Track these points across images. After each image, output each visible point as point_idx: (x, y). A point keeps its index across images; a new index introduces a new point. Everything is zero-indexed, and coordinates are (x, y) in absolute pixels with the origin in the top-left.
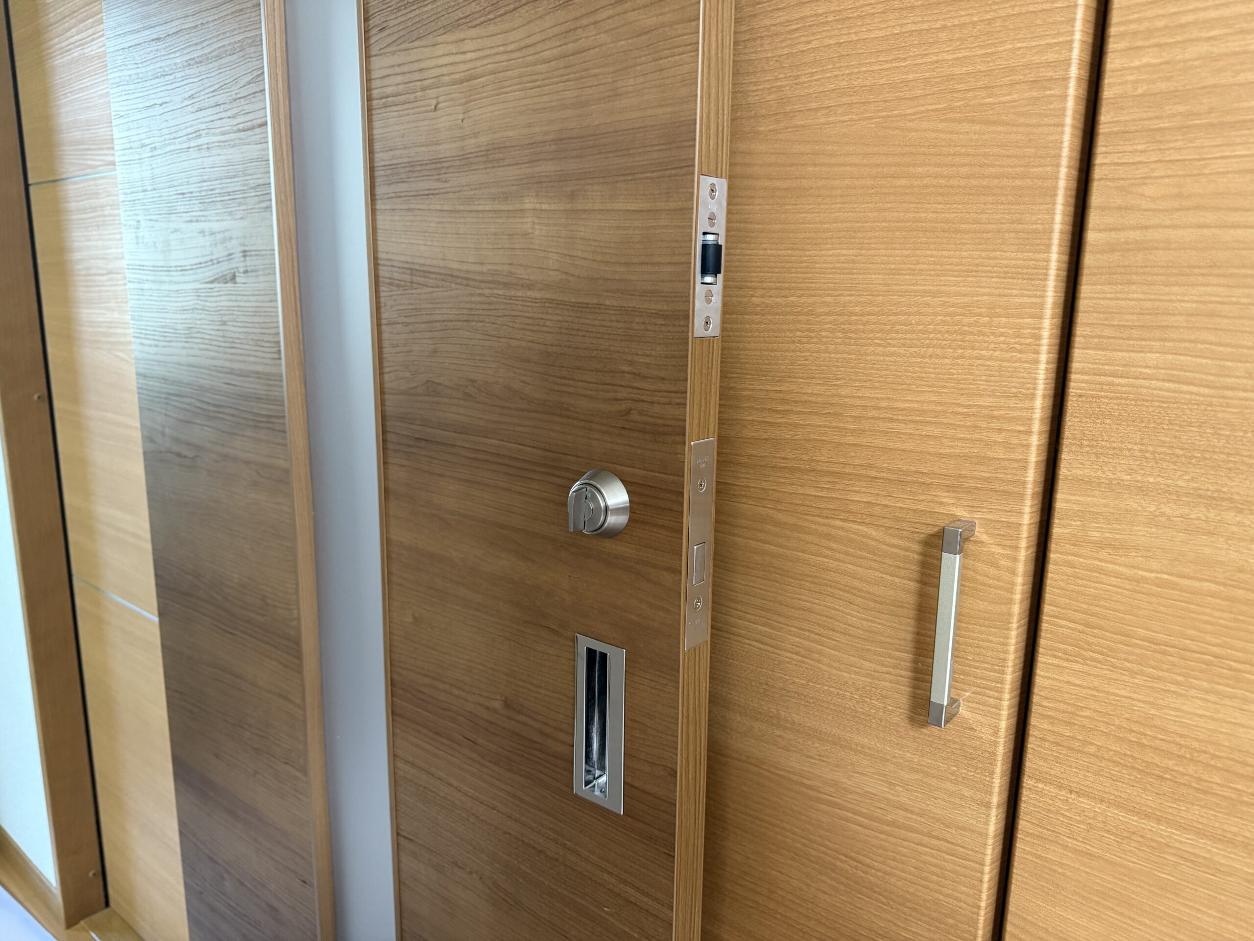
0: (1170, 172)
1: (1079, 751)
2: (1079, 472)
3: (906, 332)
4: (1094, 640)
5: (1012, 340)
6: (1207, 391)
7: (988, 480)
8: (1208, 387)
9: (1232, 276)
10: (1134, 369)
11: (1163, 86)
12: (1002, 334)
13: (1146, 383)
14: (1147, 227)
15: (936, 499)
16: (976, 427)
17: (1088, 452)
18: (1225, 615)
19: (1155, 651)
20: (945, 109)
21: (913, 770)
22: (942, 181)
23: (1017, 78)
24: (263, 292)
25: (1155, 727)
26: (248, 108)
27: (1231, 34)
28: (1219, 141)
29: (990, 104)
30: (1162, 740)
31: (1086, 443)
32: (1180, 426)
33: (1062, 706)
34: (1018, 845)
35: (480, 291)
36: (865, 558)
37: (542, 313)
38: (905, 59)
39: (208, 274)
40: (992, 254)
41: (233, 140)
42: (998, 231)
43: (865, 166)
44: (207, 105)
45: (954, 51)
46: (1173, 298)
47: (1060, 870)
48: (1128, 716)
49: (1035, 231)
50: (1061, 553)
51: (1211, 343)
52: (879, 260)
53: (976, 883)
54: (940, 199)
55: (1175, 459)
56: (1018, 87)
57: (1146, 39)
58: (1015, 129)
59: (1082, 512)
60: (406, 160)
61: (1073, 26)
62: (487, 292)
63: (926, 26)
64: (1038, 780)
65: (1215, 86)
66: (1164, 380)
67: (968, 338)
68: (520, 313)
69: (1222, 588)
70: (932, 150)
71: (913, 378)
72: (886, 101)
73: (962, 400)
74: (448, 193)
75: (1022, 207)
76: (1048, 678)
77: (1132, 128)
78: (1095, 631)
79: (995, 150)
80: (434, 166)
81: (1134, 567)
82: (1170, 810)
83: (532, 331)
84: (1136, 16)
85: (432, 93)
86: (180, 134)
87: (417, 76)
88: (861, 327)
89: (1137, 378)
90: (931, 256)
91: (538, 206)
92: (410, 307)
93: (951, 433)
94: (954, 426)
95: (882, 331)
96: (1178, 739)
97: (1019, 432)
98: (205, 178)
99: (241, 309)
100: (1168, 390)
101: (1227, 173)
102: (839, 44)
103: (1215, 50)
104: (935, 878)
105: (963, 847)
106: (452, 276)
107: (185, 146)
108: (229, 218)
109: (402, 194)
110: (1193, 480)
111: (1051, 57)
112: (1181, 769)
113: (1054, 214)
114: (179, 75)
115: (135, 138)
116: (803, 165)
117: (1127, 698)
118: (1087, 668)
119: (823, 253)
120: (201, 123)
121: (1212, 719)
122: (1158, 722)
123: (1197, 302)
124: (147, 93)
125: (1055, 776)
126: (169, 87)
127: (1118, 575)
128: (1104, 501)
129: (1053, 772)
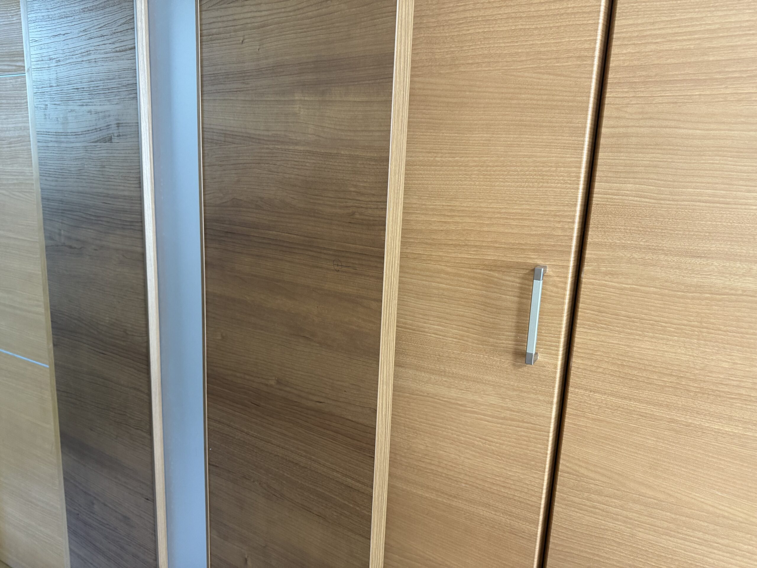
0: (638, 102)
1: (595, 372)
2: (596, 240)
3: (515, 175)
4: (602, 318)
5: (567, 179)
6: (653, 201)
7: (554, 246)
8: (654, 199)
9: (664, 149)
10: (622, 192)
11: (636, 63)
12: (562, 176)
13: (627, 198)
14: (628, 127)
15: (527, 256)
16: (548, 221)
17: (601, 231)
18: (660, 302)
19: (629, 321)
20: (536, 67)
21: (514, 390)
22: (535, 102)
23: (571, 55)
24: (129, 148)
25: (629, 356)
26: (123, 38)
27: (665, 42)
28: (659, 89)
29: (558, 66)
30: (632, 362)
31: (600, 226)
32: (641, 217)
33: (588, 351)
34: (566, 420)
35: (267, 146)
36: (492, 287)
37: (304, 159)
38: (517, 42)
39: (94, 137)
40: (558, 138)
41: (113, 57)
42: (561, 127)
43: (496, 93)
44: (95, 35)
45: (541, 40)
46: (639, 159)
47: (586, 430)
48: (617, 352)
49: (578, 127)
50: (587, 279)
51: (655, 180)
52: (502, 139)
53: (545, 442)
54: (533, 110)
55: (639, 232)
56: (571, 59)
57: (629, 41)
58: (569, 79)
59: (598, 259)
60: (223, 71)
61: (597, 33)
62: (271, 146)
63: (527, 27)
64: (576, 388)
65: (658, 64)
66: (634, 197)
67: (545, 178)
68: (291, 159)
69: (659, 290)
70: (530, 87)
71: (518, 197)
72: (507, 62)
73: (542, 208)
74: (249, 90)
75: (572, 115)
76: (581, 338)
77: (623, 81)
78: (603, 314)
79: (560, 88)
80: (241, 75)
81: (621, 283)
82: (635, 394)
83: (298, 169)
84: (625, 30)
85: (241, 33)
86: (77, 52)
87: (230, 24)
88: (493, 173)
89: (623, 196)
90: (528, 138)
91: (303, 98)
92: (223, 156)
93: (536, 224)
94: (537, 220)
95: (502, 175)
96: (639, 361)
97: (569, 222)
98: (93, 79)
99: (115, 158)
100: (636, 201)
101: (662, 103)
102: (484, 32)
103: (658, 48)
104: (525, 443)
105: (539, 425)
106: (250, 137)
107: (80, 60)
108: (108, 103)
109: (220, 91)
110: (646, 241)
111: (587, 46)
112: (640, 375)
113: (587, 119)
114: (77, 17)
115: (45, 55)
116: (464, 91)
117: (617, 344)
118: (599, 332)
119: (474, 135)
120: (91, 46)
121: (654, 350)
122: (630, 354)
123: (649, 161)
124: (54, 27)
125: (584, 385)
126: (70, 24)
127: (614, 287)
128: (607, 253)
129: (583, 383)
